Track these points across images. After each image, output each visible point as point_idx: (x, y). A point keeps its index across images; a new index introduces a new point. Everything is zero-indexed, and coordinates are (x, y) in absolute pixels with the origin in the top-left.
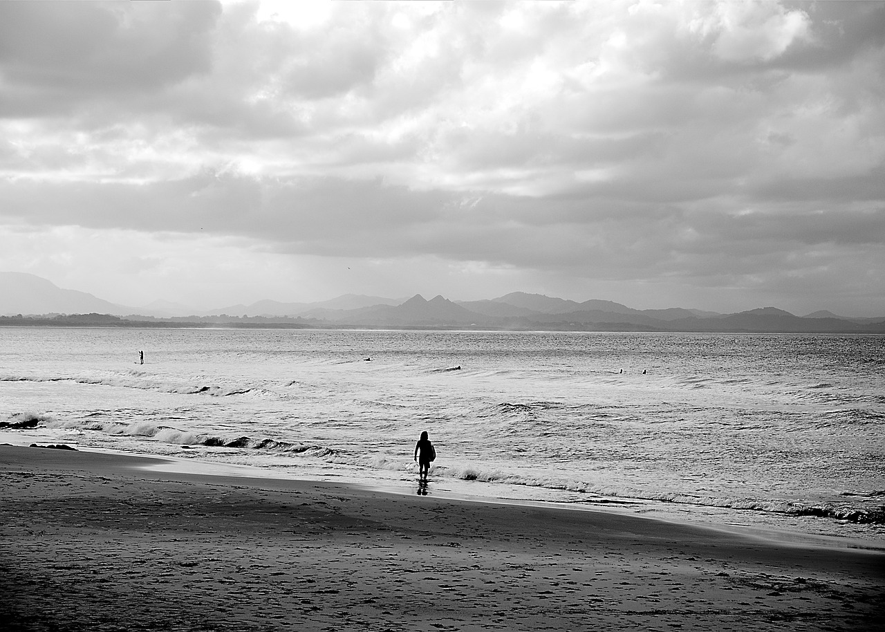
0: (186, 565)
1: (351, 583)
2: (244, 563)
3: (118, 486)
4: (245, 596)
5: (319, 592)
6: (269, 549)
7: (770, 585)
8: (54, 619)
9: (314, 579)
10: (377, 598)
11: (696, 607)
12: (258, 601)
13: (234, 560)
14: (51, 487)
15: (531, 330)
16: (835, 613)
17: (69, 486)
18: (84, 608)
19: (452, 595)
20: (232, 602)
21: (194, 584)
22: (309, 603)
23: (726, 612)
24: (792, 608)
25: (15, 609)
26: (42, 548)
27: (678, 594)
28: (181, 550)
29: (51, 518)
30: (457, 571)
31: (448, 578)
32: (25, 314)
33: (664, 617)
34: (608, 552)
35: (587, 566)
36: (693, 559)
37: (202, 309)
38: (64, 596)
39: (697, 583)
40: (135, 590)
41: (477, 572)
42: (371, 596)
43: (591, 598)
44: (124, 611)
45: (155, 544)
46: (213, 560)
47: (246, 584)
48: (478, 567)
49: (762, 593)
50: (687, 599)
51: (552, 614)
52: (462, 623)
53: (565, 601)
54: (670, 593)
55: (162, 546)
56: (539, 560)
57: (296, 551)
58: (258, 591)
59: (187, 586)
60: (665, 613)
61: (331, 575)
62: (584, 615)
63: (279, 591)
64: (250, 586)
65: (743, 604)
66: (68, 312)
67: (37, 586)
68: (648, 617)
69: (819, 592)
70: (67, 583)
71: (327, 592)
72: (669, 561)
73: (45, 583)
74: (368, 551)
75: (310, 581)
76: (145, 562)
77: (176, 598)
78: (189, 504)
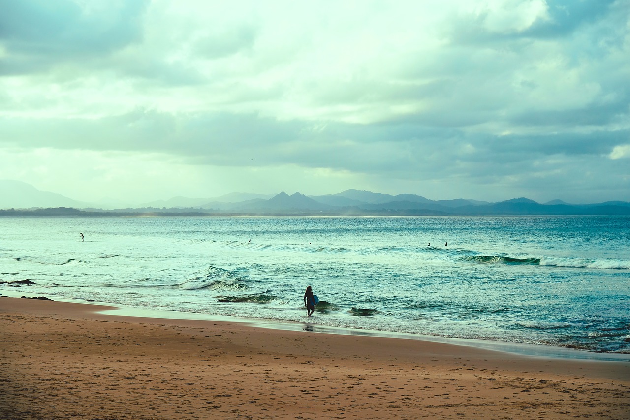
0: (128, 378)
1: (240, 390)
2: (167, 377)
3: (80, 324)
4: (168, 399)
5: (218, 396)
6: (184, 367)
7: (523, 385)
8: (40, 413)
9: (214, 387)
10: (258, 399)
11: (475, 401)
12: (177, 402)
13: (160, 375)
14: (35, 325)
15: (361, 215)
16: (565, 402)
17: (48, 324)
18: (61, 406)
19: (309, 397)
20: (159, 402)
21: (133, 390)
22: (211, 403)
23: (494, 404)
24: (537, 399)
25: (15, 406)
26: (31, 366)
27: (462, 393)
28: (123, 368)
29: (37, 347)
30: (313, 380)
31: (306, 386)
32: (16, 208)
33: (452, 408)
34: (414, 366)
35: (401, 375)
36: (472, 369)
37: (135, 203)
38: (46, 398)
39: (474, 385)
40: (94, 394)
41: (326, 381)
42: (253, 399)
43: (403, 397)
44: (87, 409)
45: (106, 364)
46: (145, 375)
47: (168, 391)
48: (326, 377)
49: (518, 390)
50: (468, 396)
51: (377, 409)
52: (316, 415)
53: (385, 400)
54: (456, 392)
55: (111, 365)
56: (369, 373)
57: (202, 368)
58: (176, 396)
59: (128, 392)
60: (453, 406)
61: (226, 384)
62: (399, 409)
63: (191, 395)
64: (171, 392)
65: (505, 398)
66: (45, 206)
67: (29, 392)
68: (442, 409)
69: (554, 388)
70: (48, 389)
71: (223, 396)
72: (456, 371)
73: (34, 389)
74: (251, 368)
75: (212, 389)
76: (99, 376)
77: (122, 400)
78: (129, 337)
